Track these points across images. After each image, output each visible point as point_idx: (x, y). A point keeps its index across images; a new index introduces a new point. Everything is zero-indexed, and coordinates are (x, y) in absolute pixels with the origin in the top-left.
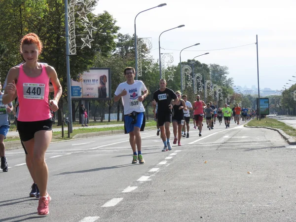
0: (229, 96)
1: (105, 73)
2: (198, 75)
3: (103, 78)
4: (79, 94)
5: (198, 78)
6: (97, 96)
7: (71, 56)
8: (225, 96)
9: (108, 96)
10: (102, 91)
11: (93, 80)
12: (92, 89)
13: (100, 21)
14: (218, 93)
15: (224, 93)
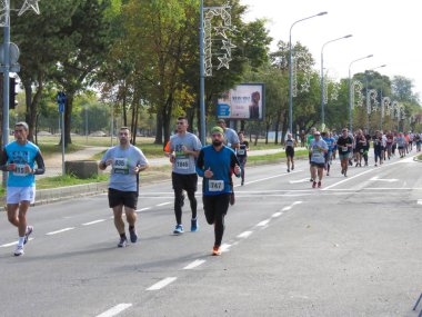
0: (413, 115)
1: (258, 89)
2: (372, 91)
3: (255, 95)
4: (227, 113)
5: (372, 94)
6: (248, 116)
7: (206, 78)
8: (408, 116)
9: (260, 116)
10: (254, 111)
11: (245, 98)
12: (242, 108)
13: (251, 30)
14: (399, 111)
15: (407, 112)
